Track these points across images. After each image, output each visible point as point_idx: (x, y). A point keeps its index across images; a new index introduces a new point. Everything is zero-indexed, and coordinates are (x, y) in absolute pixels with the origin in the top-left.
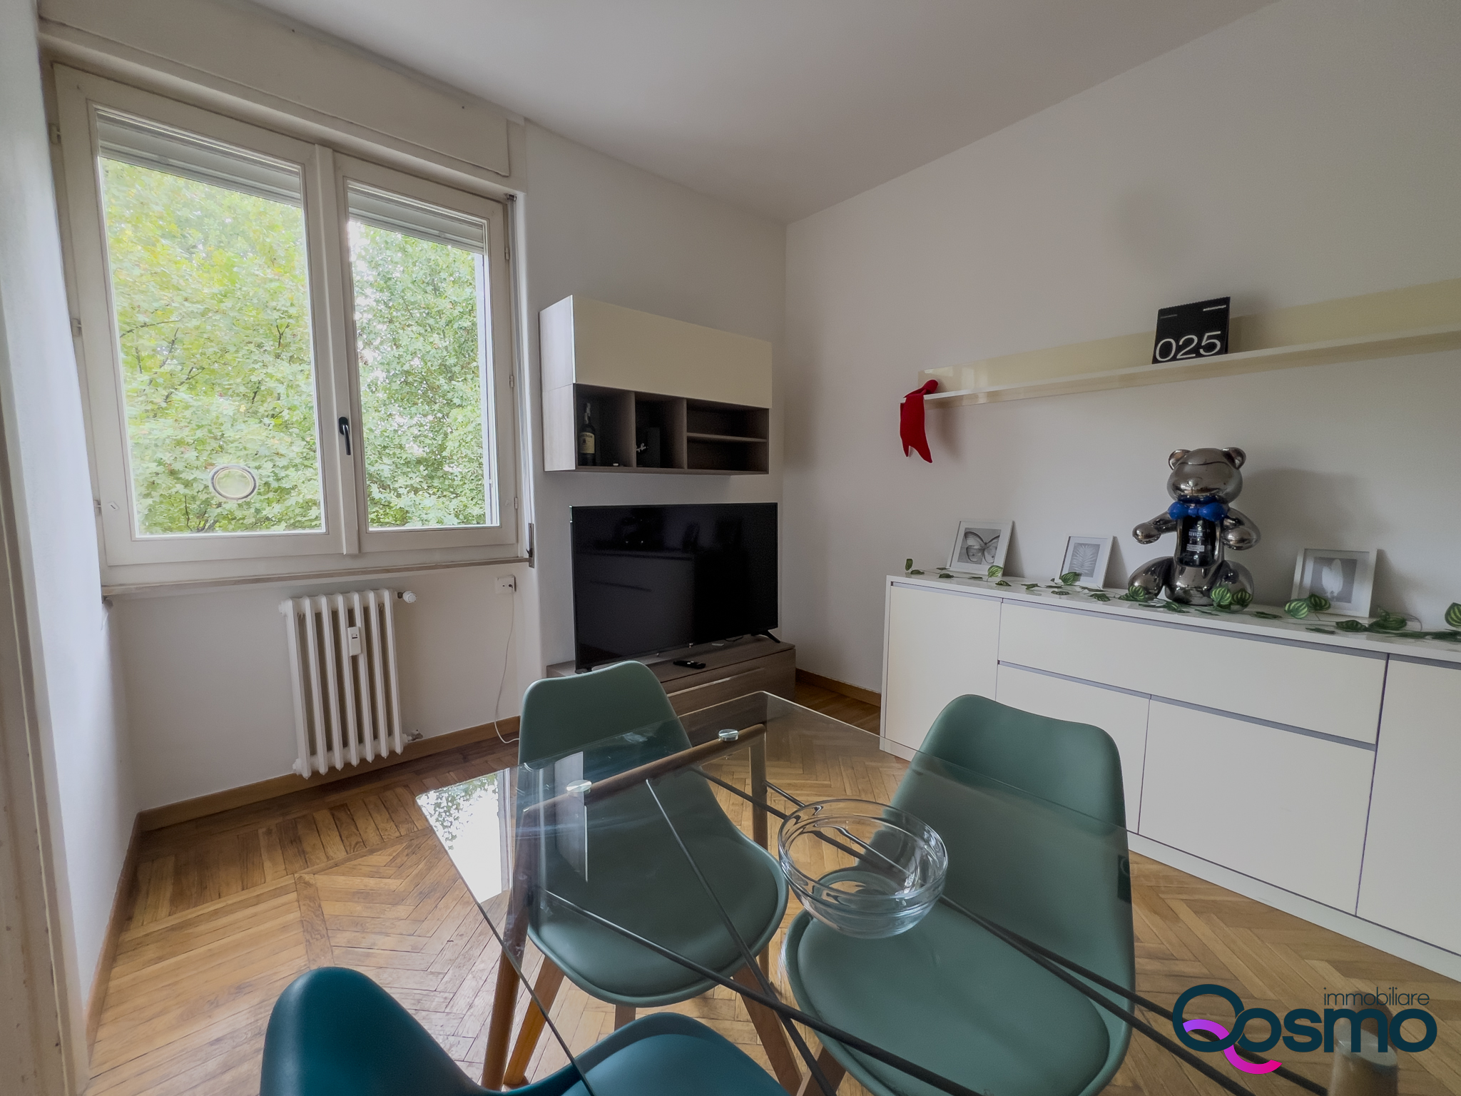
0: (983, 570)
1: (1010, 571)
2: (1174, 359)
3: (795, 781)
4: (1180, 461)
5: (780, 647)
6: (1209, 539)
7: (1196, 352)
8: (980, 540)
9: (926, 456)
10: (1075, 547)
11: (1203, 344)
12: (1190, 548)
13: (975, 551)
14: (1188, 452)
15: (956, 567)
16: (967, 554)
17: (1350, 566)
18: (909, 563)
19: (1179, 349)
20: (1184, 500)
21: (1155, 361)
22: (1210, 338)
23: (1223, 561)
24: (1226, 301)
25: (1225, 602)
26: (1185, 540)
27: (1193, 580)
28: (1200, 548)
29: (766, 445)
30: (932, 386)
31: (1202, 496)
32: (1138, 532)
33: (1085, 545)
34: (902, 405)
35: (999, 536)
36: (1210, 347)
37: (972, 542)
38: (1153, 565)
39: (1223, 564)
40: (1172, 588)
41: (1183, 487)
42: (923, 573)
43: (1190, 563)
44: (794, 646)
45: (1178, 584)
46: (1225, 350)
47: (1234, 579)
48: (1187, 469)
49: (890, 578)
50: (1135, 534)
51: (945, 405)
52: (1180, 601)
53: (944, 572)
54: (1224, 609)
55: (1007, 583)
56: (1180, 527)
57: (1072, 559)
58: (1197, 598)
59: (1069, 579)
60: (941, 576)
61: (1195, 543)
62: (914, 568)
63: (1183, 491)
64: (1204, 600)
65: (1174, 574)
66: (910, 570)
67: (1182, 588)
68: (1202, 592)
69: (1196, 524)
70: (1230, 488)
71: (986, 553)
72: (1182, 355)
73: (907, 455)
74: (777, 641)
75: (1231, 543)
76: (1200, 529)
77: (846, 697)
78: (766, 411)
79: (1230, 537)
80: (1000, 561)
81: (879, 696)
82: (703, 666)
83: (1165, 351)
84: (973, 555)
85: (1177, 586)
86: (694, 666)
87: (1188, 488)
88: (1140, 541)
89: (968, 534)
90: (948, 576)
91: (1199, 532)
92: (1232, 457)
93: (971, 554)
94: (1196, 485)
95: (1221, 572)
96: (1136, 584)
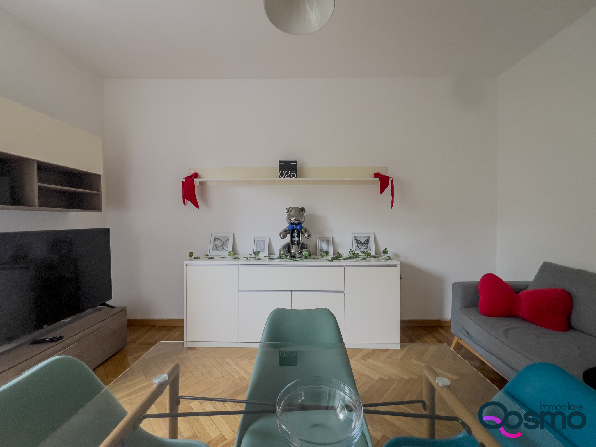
2: (284, 177)
4: (289, 210)
7: (290, 176)
8: (221, 241)
9: (196, 205)
11: (292, 174)
12: (294, 239)
14: (291, 208)
15: (212, 254)
16: (216, 247)
17: (327, 241)
18: (191, 254)
19: (286, 174)
20: (292, 224)
21: (280, 177)
22: (293, 172)
23: (302, 243)
24: (296, 162)
26: (292, 237)
27: (296, 250)
28: (296, 239)
29: (99, 196)
30: (196, 175)
31: (296, 222)
32: (281, 235)
34: (183, 182)
35: (228, 239)
36: (294, 175)
37: (218, 242)
38: (285, 246)
39: (303, 244)
40: (291, 253)
41: (291, 219)
42: (199, 258)
43: (293, 244)
44: (126, 307)
45: (292, 251)
46: (296, 177)
48: (292, 213)
49: (185, 262)
50: (280, 236)
51: (202, 183)
52: (293, 257)
53: (209, 257)
54: (306, 258)
55: (238, 258)
56: (291, 233)
58: (298, 256)
61: (295, 237)
62: (194, 256)
63: (291, 220)
64: (300, 256)
65: (290, 248)
66: (192, 258)
67: (293, 253)
68: (298, 253)
69: (295, 231)
70: (303, 220)
71: (224, 247)
72: (287, 176)
73: (184, 205)
74: (112, 307)
76: (296, 233)
78: (99, 176)
79: (305, 235)
82: (61, 338)
83: (282, 174)
84: (219, 248)
85: (292, 252)
86: (53, 340)
87: (293, 220)
88: (281, 238)
89: (215, 239)
90: (212, 258)
91: (295, 234)
93: (217, 247)
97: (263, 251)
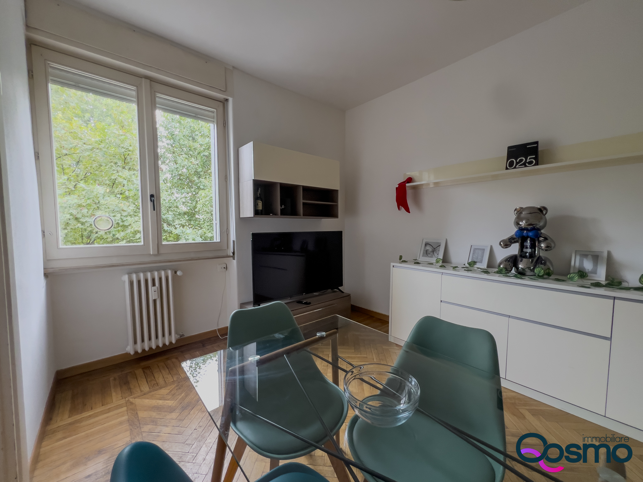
0: (433, 260)
1: (445, 261)
2: (515, 168)
3: (351, 355)
4: (519, 212)
5: (344, 295)
6: (533, 246)
7: (524, 165)
8: (431, 247)
9: (408, 210)
10: (474, 250)
11: (527, 161)
12: (525, 250)
13: (429, 252)
14: (522, 208)
15: (421, 259)
16: (426, 253)
17: (596, 258)
18: (401, 257)
19: (517, 163)
20: (521, 229)
21: (507, 169)
22: (530, 159)
23: (540, 256)
24: (537, 143)
25: (541, 275)
26: (522, 247)
27: (527, 265)
28: (529, 250)
29: (337, 206)
30: (410, 180)
31: (529, 227)
32: (501, 243)
33: (478, 249)
34: (397, 188)
35: (440, 245)
36: (530, 163)
37: (428, 248)
38: (508, 258)
39: (539, 258)
40: (517, 268)
41: (521, 223)
42: (407, 262)
43: (525, 257)
44: (350, 294)
45: (520, 266)
46: (537, 164)
47: (545, 264)
49: (392, 264)
50: (500, 244)
51: (415, 188)
52: (521, 274)
53: (416, 261)
54: (541, 277)
55: (444, 266)
56: (520, 241)
57: (473, 255)
58: (528, 272)
59: (472, 264)
60: (415, 263)
61: (527, 248)
62: (403, 259)
63: (521, 225)
64: (532, 273)
65: (518, 262)
66: (401, 261)
67: (521, 268)
68: (531, 270)
69: (527, 240)
70: (541, 224)
71: (435, 253)
72: (519, 166)
73: (399, 210)
74: (343, 292)
75: (543, 248)
76: (529, 242)
77: (374, 317)
78: (337, 191)
79: (542, 245)
80: (441, 256)
81: (388, 316)
82: (310, 303)
83: (511, 164)
84: (429, 254)
85: (519, 267)
86: (306, 303)
87: (523, 224)
88: (503, 247)
89: (426, 244)
90: (418, 263)
91: (528, 243)
92: (542, 210)
93: (428, 253)
94: (526, 223)
95: (539, 261)
96: (501, 266)
97: (481, 262)
